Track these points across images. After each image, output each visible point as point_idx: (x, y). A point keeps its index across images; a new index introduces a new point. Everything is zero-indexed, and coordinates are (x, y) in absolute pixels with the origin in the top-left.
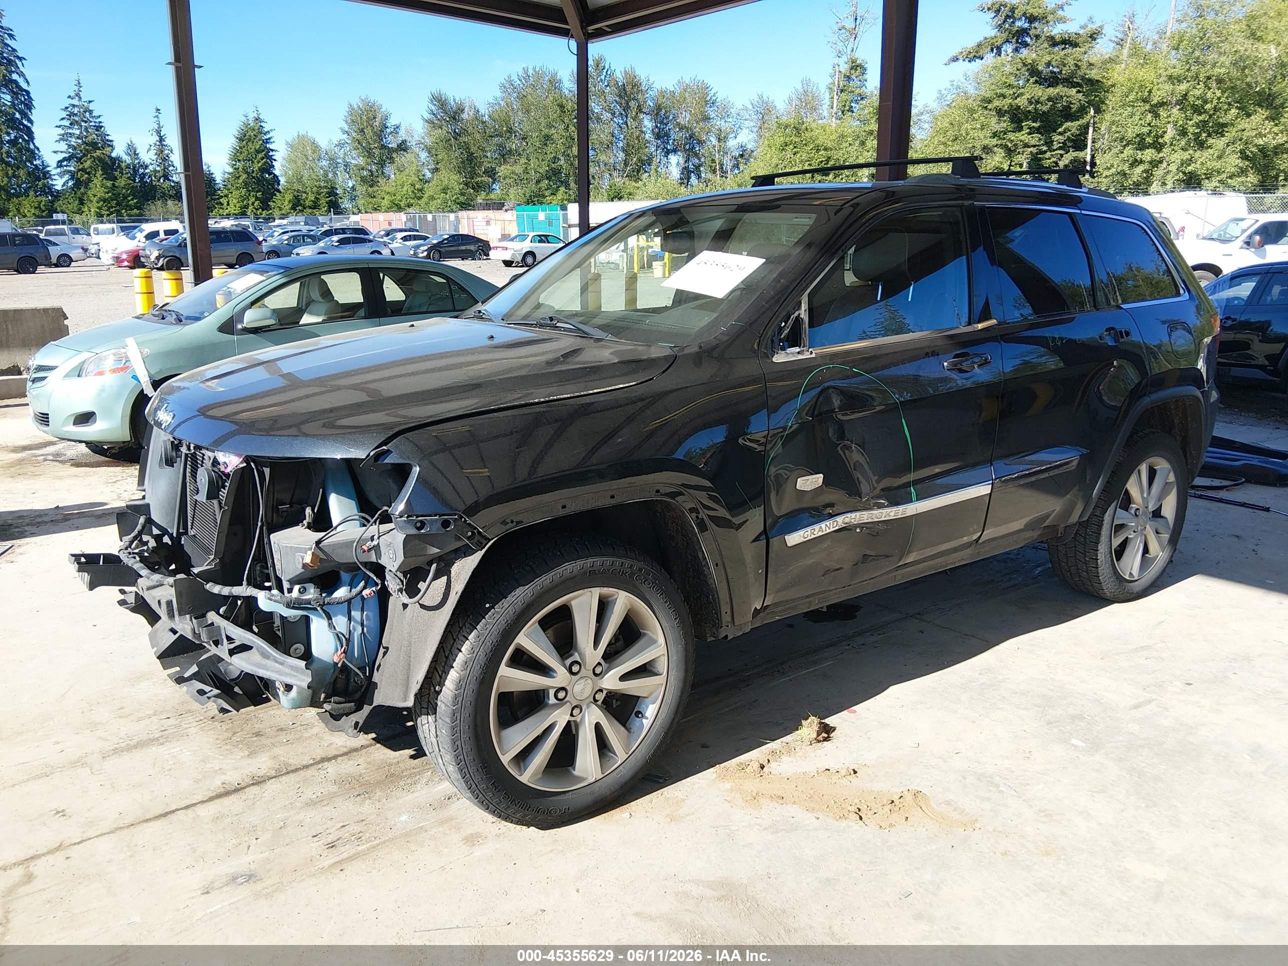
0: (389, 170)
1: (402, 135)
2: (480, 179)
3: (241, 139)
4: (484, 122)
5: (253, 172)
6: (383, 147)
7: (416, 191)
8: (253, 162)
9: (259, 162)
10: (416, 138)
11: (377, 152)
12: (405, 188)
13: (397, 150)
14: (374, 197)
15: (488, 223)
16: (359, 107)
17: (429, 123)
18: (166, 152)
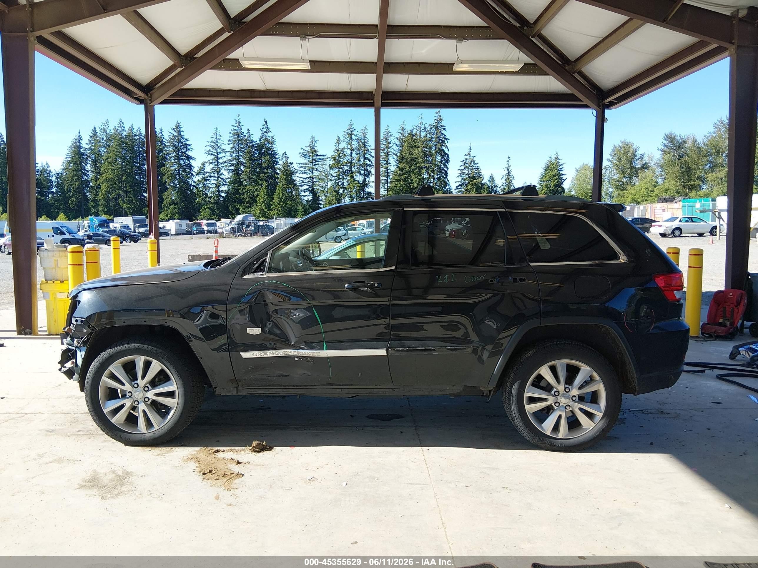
0: (635, 180)
1: (646, 159)
2: (693, 183)
3: (546, 170)
4: (699, 148)
5: (550, 187)
6: (633, 167)
7: (649, 192)
8: (551, 181)
9: (554, 181)
10: (655, 160)
11: (628, 171)
12: (642, 191)
13: (641, 168)
14: (623, 197)
15: (664, 210)
16: (619, 146)
17: (662, 151)
18: (511, 179)
